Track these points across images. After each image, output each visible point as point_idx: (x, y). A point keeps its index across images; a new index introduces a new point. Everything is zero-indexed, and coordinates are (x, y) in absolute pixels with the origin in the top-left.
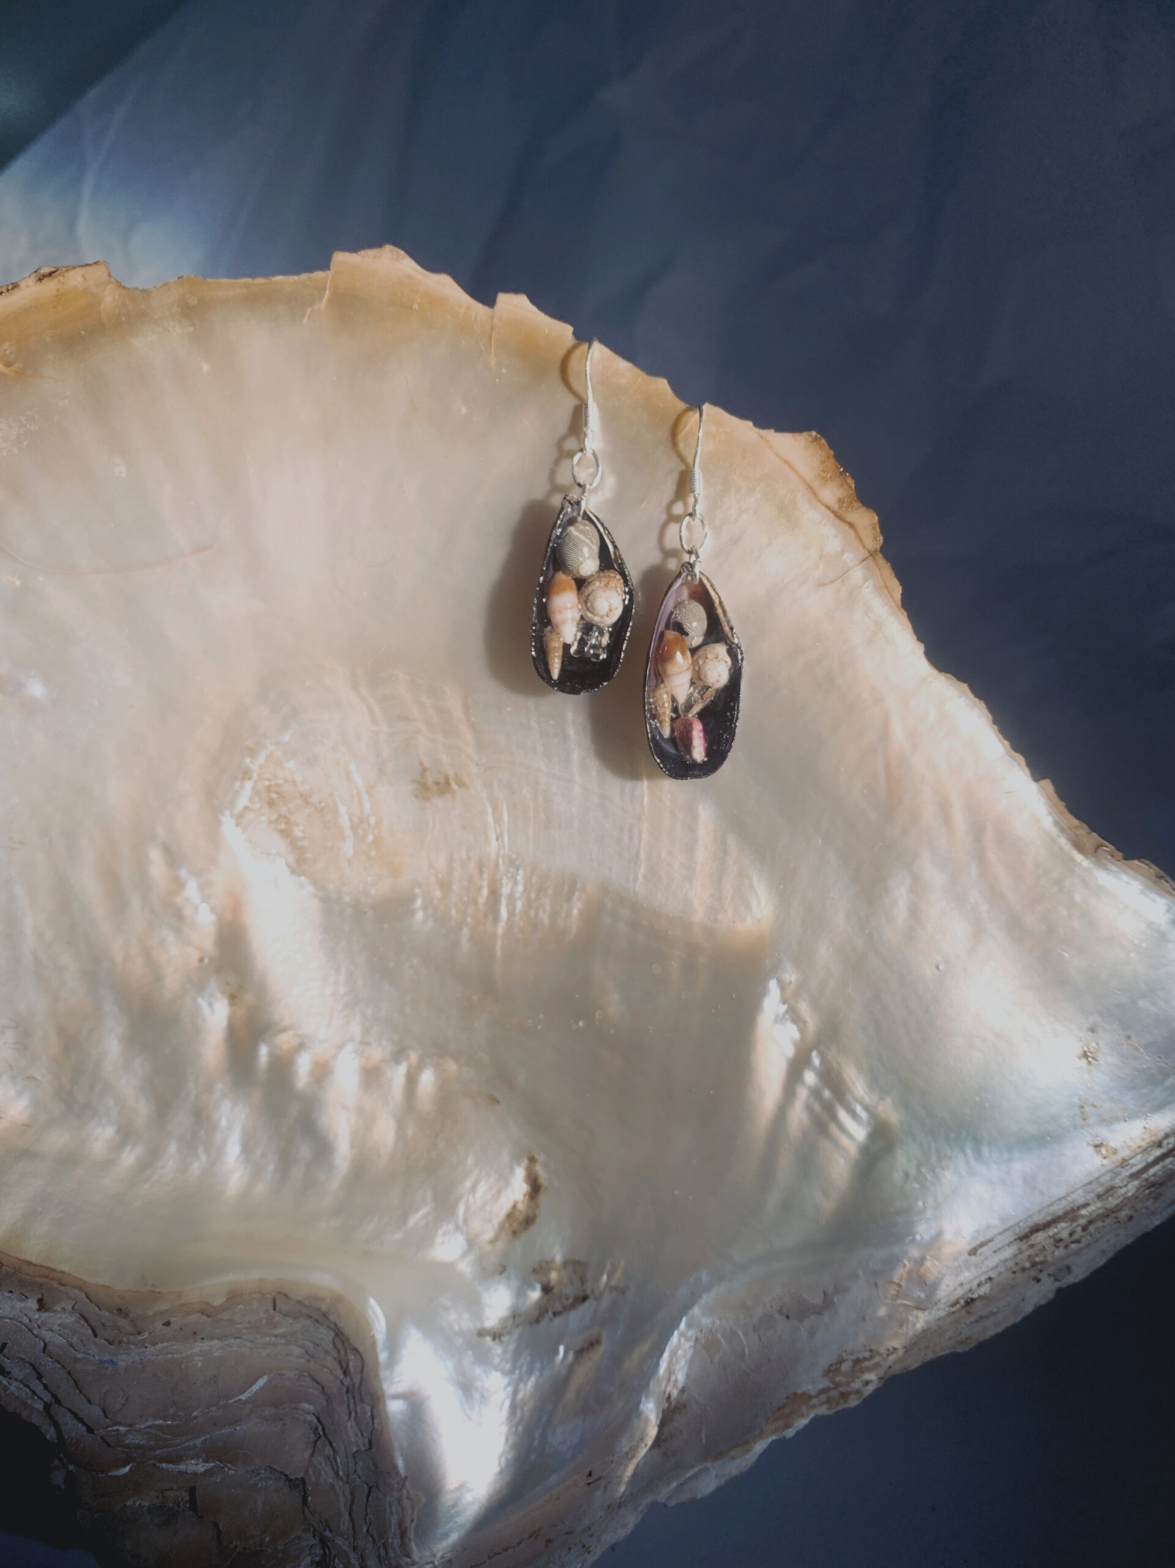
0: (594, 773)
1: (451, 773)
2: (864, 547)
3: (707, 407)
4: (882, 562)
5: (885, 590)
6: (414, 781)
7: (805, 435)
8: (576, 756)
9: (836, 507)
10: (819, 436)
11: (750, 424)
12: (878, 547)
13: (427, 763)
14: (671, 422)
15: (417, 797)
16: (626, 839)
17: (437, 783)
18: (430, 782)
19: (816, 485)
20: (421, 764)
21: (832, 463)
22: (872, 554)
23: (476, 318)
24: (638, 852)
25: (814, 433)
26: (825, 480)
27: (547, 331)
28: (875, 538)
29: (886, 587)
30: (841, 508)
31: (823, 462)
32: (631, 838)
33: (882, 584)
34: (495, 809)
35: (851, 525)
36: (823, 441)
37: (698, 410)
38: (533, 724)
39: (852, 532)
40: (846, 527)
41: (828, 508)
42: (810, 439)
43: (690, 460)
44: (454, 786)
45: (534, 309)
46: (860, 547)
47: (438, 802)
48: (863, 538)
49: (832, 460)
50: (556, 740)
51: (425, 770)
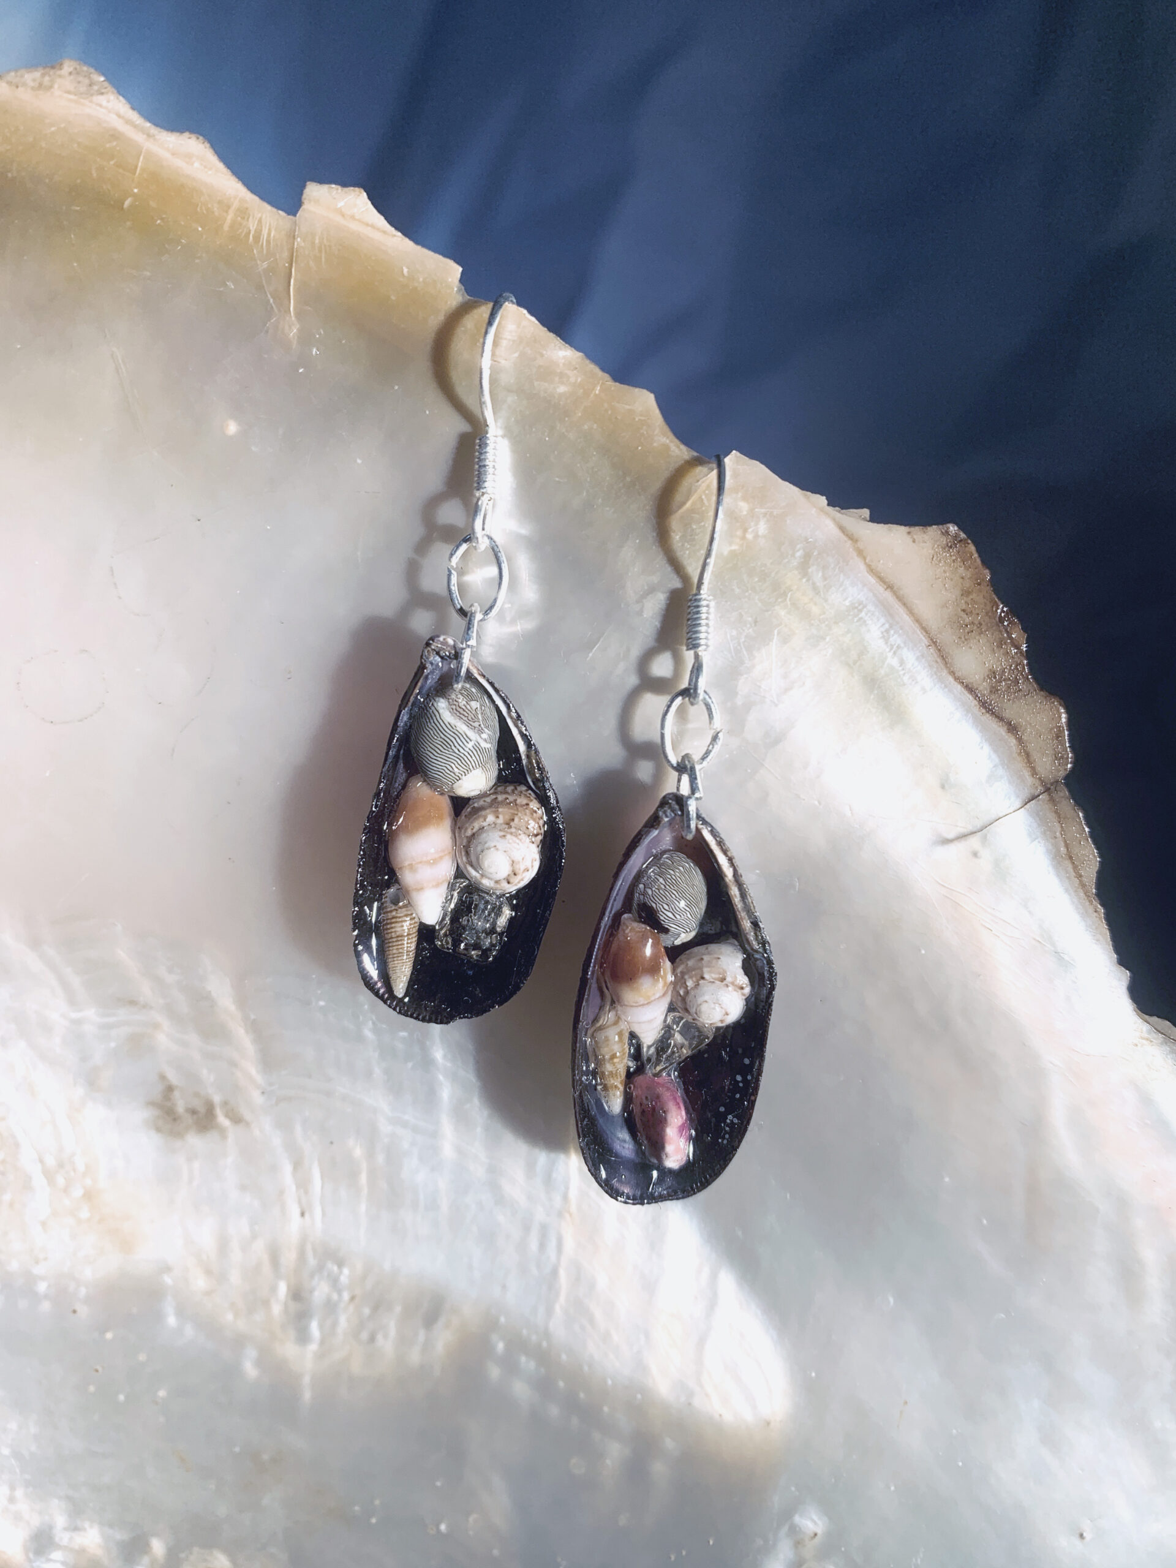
0: (479, 1130)
1: (217, 1099)
2: (1034, 772)
3: (733, 461)
4: (1067, 805)
5: (1068, 863)
6: (152, 1104)
7: (934, 531)
8: (446, 1093)
9: (984, 687)
10: (963, 535)
11: (822, 500)
12: (1062, 774)
13: (173, 1077)
14: (656, 486)
15: (158, 1130)
16: (534, 1245)
17: (193, 1112)
18: (180, 1108)
19: (948, 637)
20: (163, 1077)
21: (983, 596)
22: (1048, 788)
23: (257, 238)
24: (555, 1272)
25: (953, 528)
26: (967, 630)
27: (405, 270)
28: (1059, 758)
29: (1071, 858)
30: (994, 690)
31: (966, 593)
32: (542, 1246)
33: (1063, 849)
34: (297, 1165)
35: (1012, 728)
36: (972, 548)
37: (715, 466)
38: (368, 1033)
39: (1013, 741)
40: (1002, 731)
41: (970, 689)
42: (944, 540)
43: (693, 571)
44: (222, 1120)
45: (380, 221)
46: (1027, 774)
47: (194, 1140)
48: (1035, 756)
49: (987, 590)
50: (410, 1065)
51: (170, 1089)
